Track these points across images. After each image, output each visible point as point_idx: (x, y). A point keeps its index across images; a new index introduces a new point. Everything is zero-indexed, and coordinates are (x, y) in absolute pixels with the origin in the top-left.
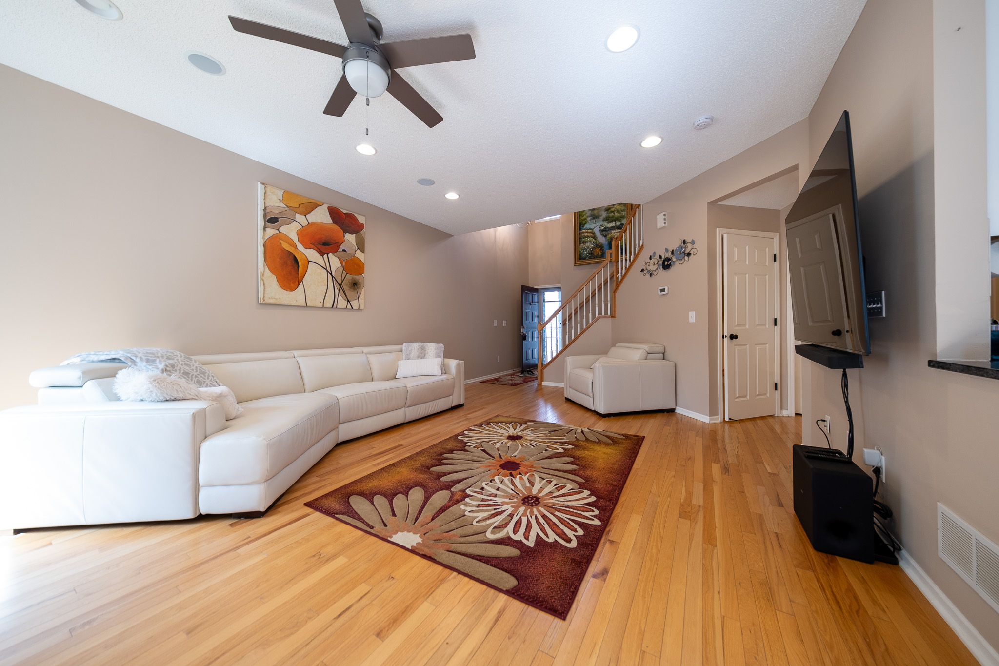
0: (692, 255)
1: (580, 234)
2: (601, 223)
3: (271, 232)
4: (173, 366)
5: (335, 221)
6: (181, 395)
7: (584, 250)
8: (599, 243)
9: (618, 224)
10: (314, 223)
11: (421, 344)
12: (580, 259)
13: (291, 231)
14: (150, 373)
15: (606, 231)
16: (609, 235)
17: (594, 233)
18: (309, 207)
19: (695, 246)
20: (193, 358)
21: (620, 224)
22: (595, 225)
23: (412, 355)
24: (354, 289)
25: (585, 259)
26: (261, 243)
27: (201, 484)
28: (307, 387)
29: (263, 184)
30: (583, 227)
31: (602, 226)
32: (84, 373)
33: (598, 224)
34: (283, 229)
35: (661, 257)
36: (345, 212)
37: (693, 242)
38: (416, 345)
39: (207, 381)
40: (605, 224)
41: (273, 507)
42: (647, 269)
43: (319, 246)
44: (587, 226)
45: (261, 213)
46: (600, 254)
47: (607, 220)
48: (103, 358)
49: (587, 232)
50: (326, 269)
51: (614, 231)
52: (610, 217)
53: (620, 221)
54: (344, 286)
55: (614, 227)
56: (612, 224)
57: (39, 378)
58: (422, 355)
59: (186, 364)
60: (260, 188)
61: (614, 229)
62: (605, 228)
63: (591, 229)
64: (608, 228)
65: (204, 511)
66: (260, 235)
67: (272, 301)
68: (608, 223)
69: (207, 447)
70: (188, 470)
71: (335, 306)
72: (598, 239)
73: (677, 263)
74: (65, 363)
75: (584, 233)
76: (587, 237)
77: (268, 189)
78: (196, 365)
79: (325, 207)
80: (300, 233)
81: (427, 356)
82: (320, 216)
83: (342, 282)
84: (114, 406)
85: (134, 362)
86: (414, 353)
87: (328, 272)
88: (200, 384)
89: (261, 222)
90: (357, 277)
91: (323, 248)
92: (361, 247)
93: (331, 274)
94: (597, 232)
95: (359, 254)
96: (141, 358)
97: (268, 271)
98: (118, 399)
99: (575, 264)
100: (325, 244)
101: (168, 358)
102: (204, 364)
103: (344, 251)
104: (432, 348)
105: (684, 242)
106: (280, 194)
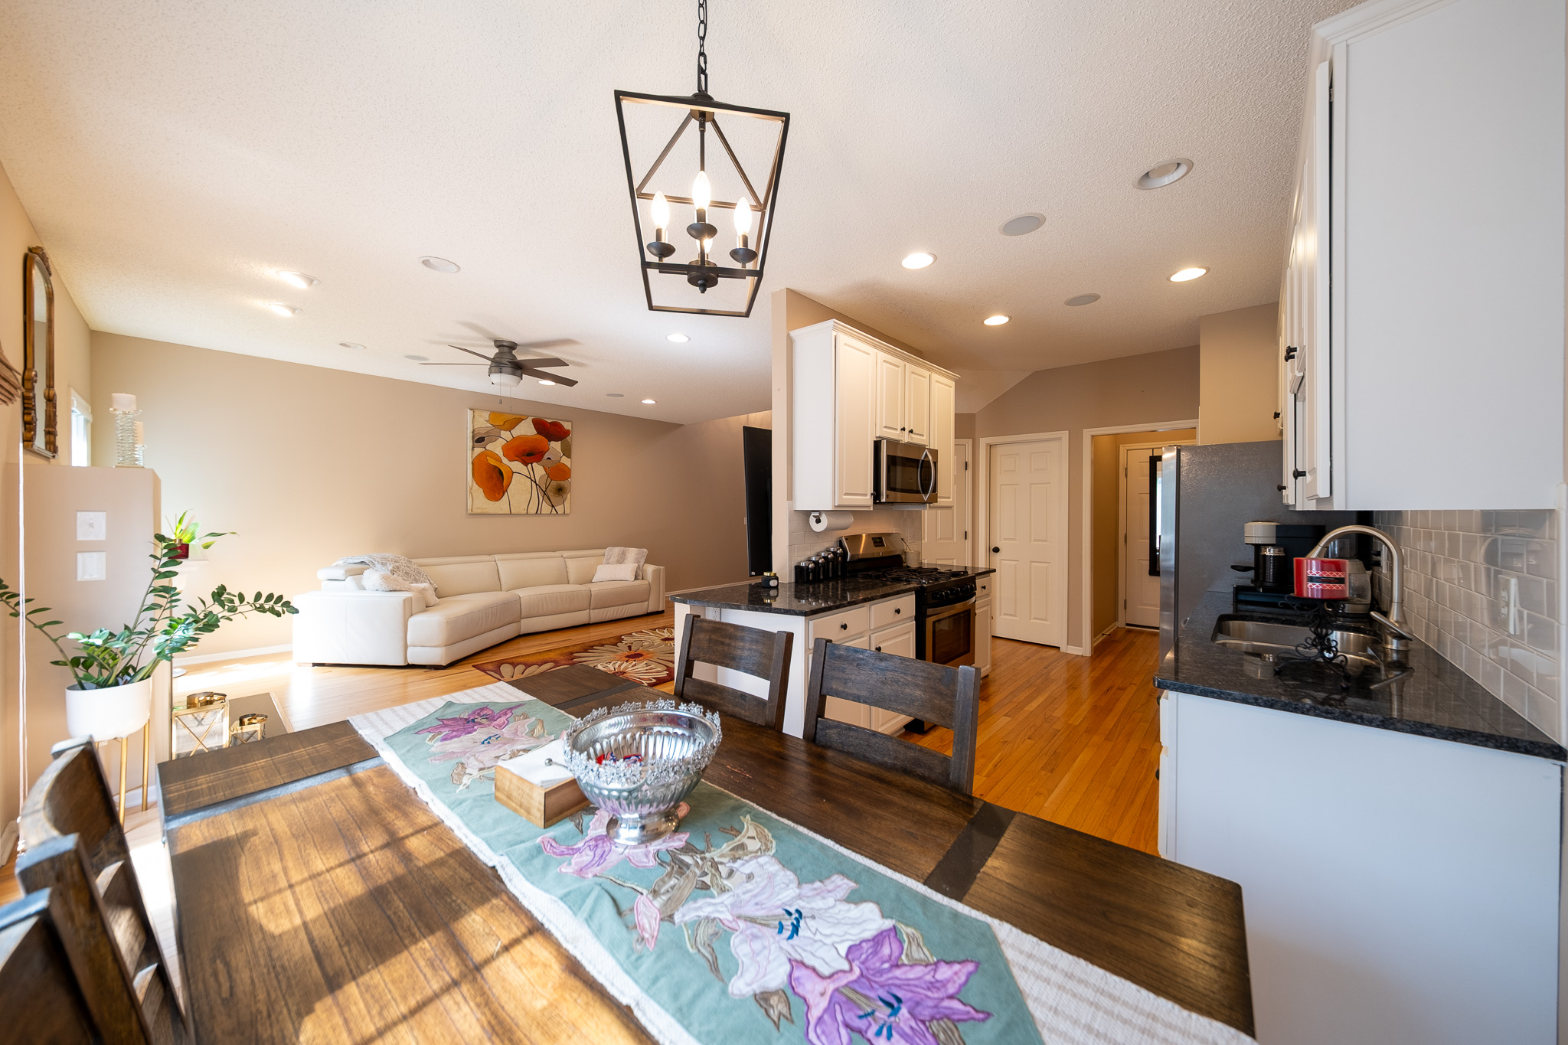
3: (478, 450)
4: (398, 568)
5: (539, 432)
6: (398, 588)
10: (518, 437)
11: (623, 548)
13: (496, 447)
14: (383, 573)
18: (514, 422)
20: (413, 560)
23: (611, 560)
24: (559, 495)
26: (470, 461)
27: (408, 644)
28: (503, 587)
29: (471, 409)
32: (346, 571)
34: (489, 447)
36: (549, 421)
38: (617, 550)
39: (422, 579)
41: (452, 665)
43: (523, 458)
45: (470, 435)
48: (356, 561)
50: (530, 478)
54: (550, 494)
57: (323, 574)
58: (621, 560)
59: (407, 566)
60: (470, 413)
65: (411, 662)
66: (469, 454)
67: (479, 511)
69: (412, 621)
70: (401, 634)
71: (539, 512)
74: (335, 564)
77: (476, 414)
78: (414, 567)
79: (530, 420)
80: (505, 448)
81: (626, 561)
82: (526, 429)
83: (546, 489)
84: (362, 593)
85: (374, 564)
86: (614, 559)
87: (532, 480)
88: (416, 581)
89: (470, 443)
90: (562, 482)
91: (527, 459)
92: (567, 452)
93: (535, 482)
95: (565, 460)
96: (378, 562)
97: (476, 486)
98: (364, 589)
100: (530, 454)
101: (396, 562)
102: (421, 566)
103: (549, 458)
104: (632, 553)
106: (486, 415)
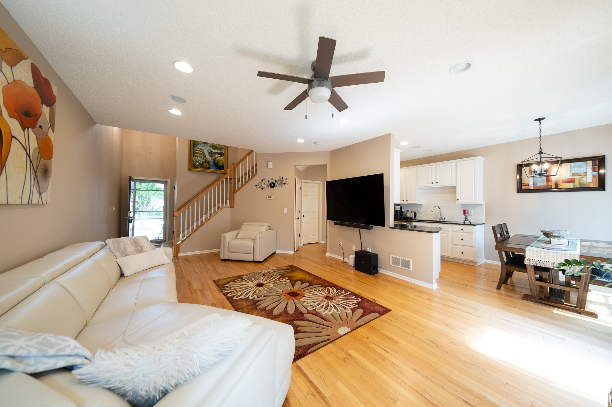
0: (286, 184)
1: (193, 150)
2: (209, 148)
5: (36, 85)
7: (196, 161)
8: (207, 160)
9: (219, 151)
10: (19, 82)
12: (193, 167)
15: (212, 153)
16: (214, 157)
17: (204, 153)
18: (15, 56)
19: (287, 181)
21: (220, 152)
22: (205, 148)
24: (45, 178)
25: (197, 167)
30: (196, 146)
31: (209, 150)
33: (206, 148)
35: (268, 181)
36: (43, 75)
37: (287, 179)
40: (211, 149)
42: (259, 186)
43: (22, 117)
44: (198, 147)
46: (208, 166)
47: (212, 147)
49: (199, 151)
50: (26, 150)
51: (217, 155)
52: (214, 146)
53: (220, 150)
54: (38, 173)
55: (217, 153)
56: (216, 151)
61: (217, 154)
62: (211, 151)
63: (202, 149)
64: (213, 152)
68: (213, 149)
71: (30, 202)
72: (207, 157)
73: (278, 186)
75: (197, 150)
76: (199, 154)
79: (29, 63)
80: (5, 93)
82: (24, 74)
83: (37, 168)
87: (27, 153)
90: (47, 162)
91: (25, 120)
92: (52, 124)
93: (29, 157)
94: (206, 152)
95: (50, 133)
99: (189, 170)
100: (27, 115)
103: (40, 127)
105: (282, 178)
